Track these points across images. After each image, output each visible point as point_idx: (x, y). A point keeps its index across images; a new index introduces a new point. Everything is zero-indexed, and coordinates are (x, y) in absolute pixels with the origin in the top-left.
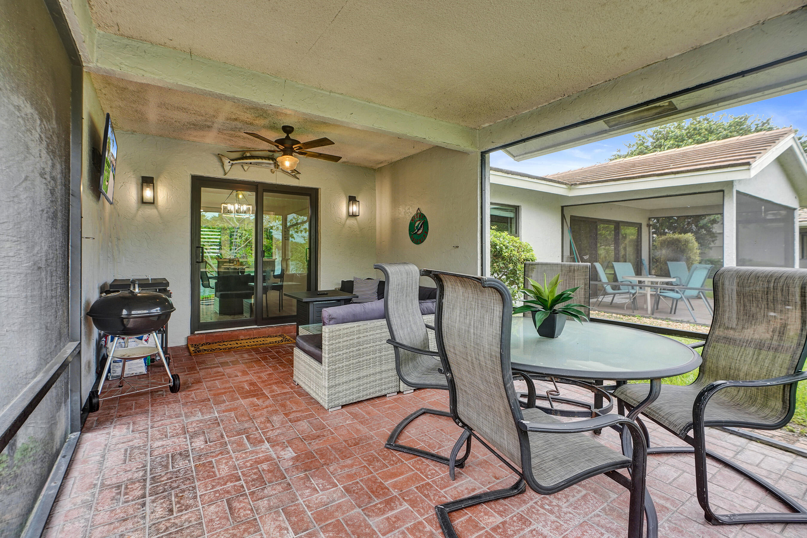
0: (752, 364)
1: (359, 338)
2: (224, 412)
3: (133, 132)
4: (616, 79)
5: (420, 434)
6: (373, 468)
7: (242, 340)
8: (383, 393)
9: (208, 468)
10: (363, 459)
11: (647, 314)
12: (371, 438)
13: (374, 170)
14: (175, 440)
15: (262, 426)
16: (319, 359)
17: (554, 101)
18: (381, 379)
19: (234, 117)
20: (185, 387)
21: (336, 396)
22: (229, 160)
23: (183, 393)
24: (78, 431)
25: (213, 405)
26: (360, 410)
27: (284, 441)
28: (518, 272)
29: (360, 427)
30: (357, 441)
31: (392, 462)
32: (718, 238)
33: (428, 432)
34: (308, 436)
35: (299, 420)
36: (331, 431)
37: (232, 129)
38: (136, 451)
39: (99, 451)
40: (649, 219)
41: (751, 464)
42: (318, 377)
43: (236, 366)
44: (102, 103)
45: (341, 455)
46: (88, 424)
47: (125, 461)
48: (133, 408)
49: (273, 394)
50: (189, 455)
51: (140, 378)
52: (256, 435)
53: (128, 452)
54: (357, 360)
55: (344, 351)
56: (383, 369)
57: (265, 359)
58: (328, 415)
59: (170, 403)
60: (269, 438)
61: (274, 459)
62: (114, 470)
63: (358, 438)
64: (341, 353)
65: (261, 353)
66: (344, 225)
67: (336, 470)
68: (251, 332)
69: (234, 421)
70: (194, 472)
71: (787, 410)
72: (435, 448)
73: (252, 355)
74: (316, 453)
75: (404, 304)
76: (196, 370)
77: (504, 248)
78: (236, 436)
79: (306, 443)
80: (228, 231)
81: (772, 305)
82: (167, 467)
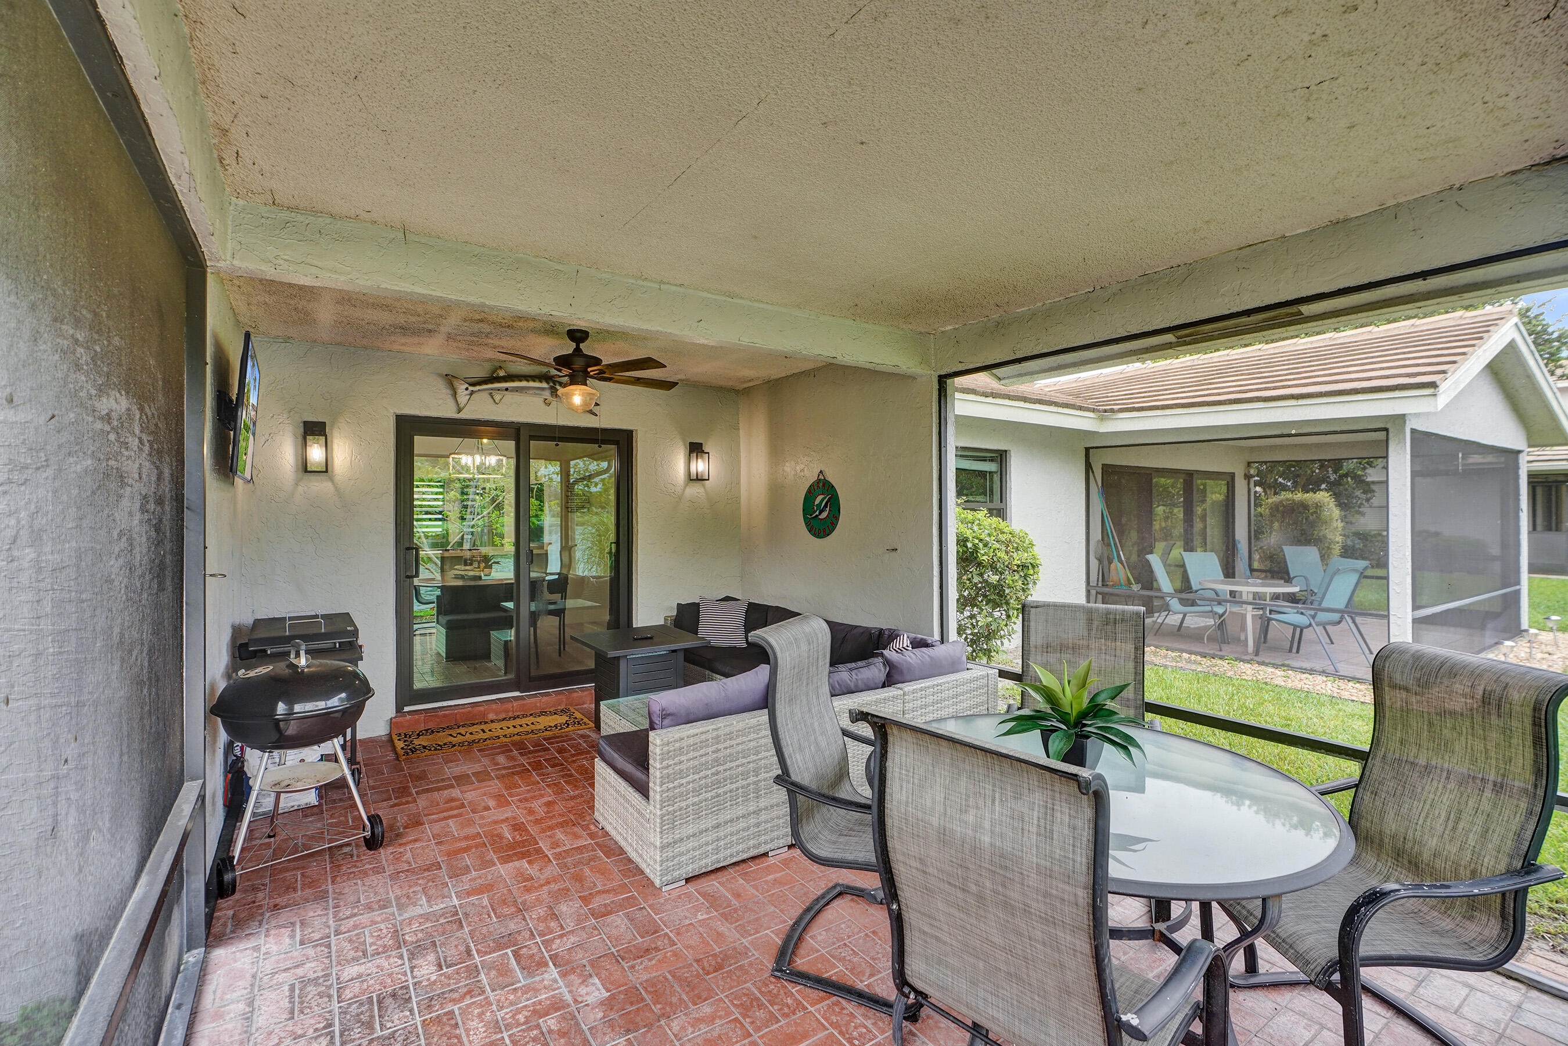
0: (1445, 836)
1: (718, 750)
2: (469, 894)
3: (287, 339)
4: (1191, 264)
5: (834, 944)
6: (752, 1023)
7: (492, 721)
8: (762, 850)
9: (448, 1028)
10: (731, 1001)
11: (1247, 653)
12: (744, 953)
13: (737, 392)
14: (382, 961)
15: (542, 927)
16: (643, 790)
17: (1075, 294)
18: (758, 825)
19: (478, 317)
20: (392, 834)
21: (676, 861)
22: (467, 385)
23: (390, 850)
24: (201, 947)
25: (447, 880)
26: (721, 888)
27: (584, 962)
28: (1007, 591)
29: (723, 927)
30: (719, 960)
31: (786, 1010)
32: (1376, 494)
33: (849, 937)
34: (628, 950)
35: (610, 913)
36: (669, 938)
37: (473, 334)
38: (312, 990)
39: (241, 990)
40: (1249, 464)
41: (1445, 1009)
42: (643, 826)
43: (484, 784)
44: (232, 299)
45: (692, 994)
46: (216, 929)
47: (292, 1012)
48: (299, 887)
49: (558, 850)
50: (410, 997)
51: (306, 816)
52: (533, 946)
53: (297, 992)
54: (713, 793)
55: (689, 779)
56: (762, 805)
57: (537, 766)
58: (662, 901)
59: (365, 874)
60: (556, 955)
61: (569, 1005)
62: (272, 1036)
63: (720, 952)
64: (684, 781)
65: (530, 752)
66: (680, 497)
67: (683, 1028)
68: (509, 706)
69: (489, 916)
70: (422, 1037)
71: (1510, 934)
72: (864, 975)
73: (513, 758)
74: (645, 989)
75: (805, 701)
76: (411, 794)
77: (981, 545)
78: (494, 952)
79: (626, 966)
80: (458, 485)
81: (1481, 732)
82: (369, 1026)
